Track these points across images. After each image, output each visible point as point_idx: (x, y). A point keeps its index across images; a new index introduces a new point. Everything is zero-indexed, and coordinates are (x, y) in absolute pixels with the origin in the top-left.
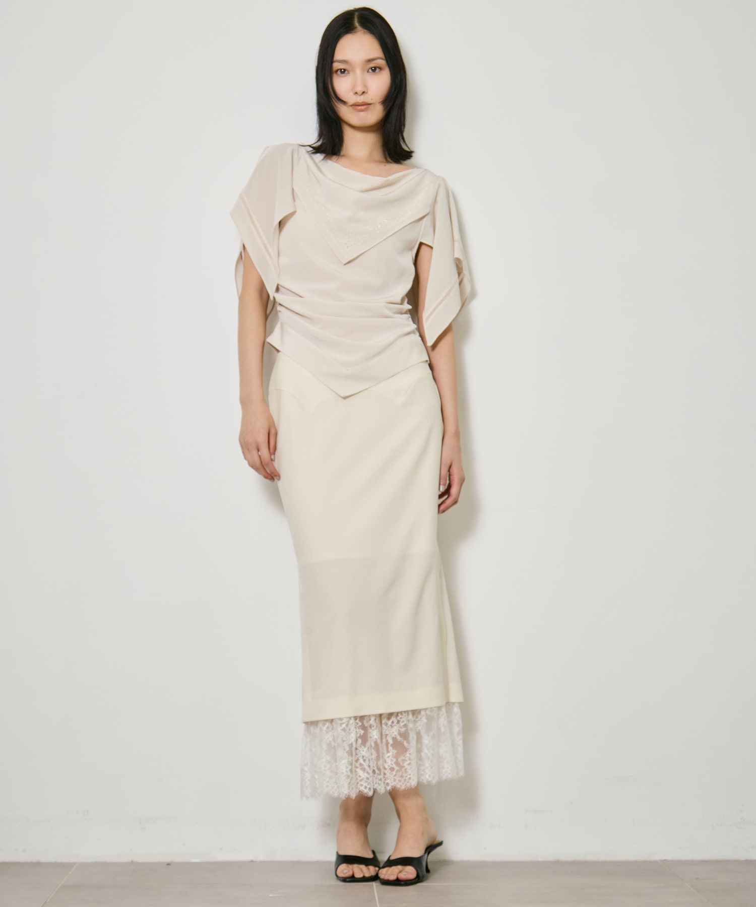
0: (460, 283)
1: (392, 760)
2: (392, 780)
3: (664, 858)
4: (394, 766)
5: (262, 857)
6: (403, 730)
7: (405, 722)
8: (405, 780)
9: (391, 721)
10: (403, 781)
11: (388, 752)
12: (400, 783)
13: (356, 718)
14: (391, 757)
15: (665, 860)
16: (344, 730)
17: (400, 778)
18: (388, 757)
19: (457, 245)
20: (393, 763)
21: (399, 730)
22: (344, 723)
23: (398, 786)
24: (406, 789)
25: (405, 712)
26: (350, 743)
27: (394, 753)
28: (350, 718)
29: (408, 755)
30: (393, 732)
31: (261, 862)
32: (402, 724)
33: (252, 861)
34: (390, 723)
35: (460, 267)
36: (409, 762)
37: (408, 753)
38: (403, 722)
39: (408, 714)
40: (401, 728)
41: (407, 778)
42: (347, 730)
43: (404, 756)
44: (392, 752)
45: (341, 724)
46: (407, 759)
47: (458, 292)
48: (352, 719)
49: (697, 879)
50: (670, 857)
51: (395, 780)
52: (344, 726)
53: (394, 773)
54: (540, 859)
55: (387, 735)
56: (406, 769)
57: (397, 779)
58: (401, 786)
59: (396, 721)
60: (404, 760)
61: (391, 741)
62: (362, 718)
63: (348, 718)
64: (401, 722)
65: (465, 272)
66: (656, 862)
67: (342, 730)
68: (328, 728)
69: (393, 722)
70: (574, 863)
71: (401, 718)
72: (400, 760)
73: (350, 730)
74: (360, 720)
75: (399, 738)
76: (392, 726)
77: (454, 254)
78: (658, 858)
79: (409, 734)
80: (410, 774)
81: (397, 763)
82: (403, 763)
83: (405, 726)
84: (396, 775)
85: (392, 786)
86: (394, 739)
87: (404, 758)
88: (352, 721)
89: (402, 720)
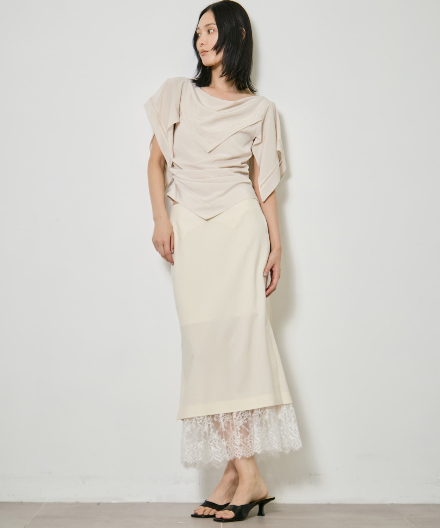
0: (280, 165)
1: (240, 440)
2: (242, 452)
3: (391, 503)
4: (242, 444)
5: (154, 500)
6: (246, 422)
7: (247, 417)
8: (248, 452)
9: (238, 417)
10: (247, 452)
11: (238, 435)
12: (246, 454)
13: (208, 416)
14: (240, 438)
15: (392, 504)
16: (201, 423)
17: (246, 451)
18: (238, 438)
19: (279, 143)
20: (241, 442)
21: (243, 422)
22: (201, 419)
23: (245, 455)
24: (249, 457)
25: (246, 411)
26: (205, 431)
27: (242, 436)
28: (204, 416)
29: (249, 437)
30: (240, 424)
31: (153, 503)
32: (245, 418)
33: (148, 503)
34: (238, 418)
35: (280, 155)
36: (250, 441)
37: (249, 435)
38: (245, 417)
39: (248, 412)
40: (245, 421)
41: (249, 451)
42: (203, 423)
43: (247, 438)
44: (240, 435)
45: (199, 420)
46: (249, 439)
47: (279, 170)
48: (206, 417)
49: (411, 515)
50: (395, 502)
51: (243, 452)
52: (201, 421)
53: (242, 448)
54: (318, 503)
55: (236, 425)
56: (248, 445)
57: (244, 451)
58: (246, 455)
59: (241, 417)
60: (247, 440)
61: (239, 429)
62: (213, 416)
63: (203, 416)
64: (244, 417)
65: (283, 159)
66: (386, 505)
67: (200, 423)
68: (188, 423)
69: (239, 418)
70: (338, 505)
71: (244, 415)
72: (245, 439)
73: (205, 423)
74: (212, 417)
75: (244, 427)
76: (239, 420)
77: (276, 148)
78: (388, 502)
79: (249, 424)
80: (251, 448)
81: (244, 443)
82: (247, 442)
83: (247, 419)
84: (243, 449)
85: (241, 456)
86: (241, 427)
87: (247, 439)
88: (206, 418)
89: (245, 416)
